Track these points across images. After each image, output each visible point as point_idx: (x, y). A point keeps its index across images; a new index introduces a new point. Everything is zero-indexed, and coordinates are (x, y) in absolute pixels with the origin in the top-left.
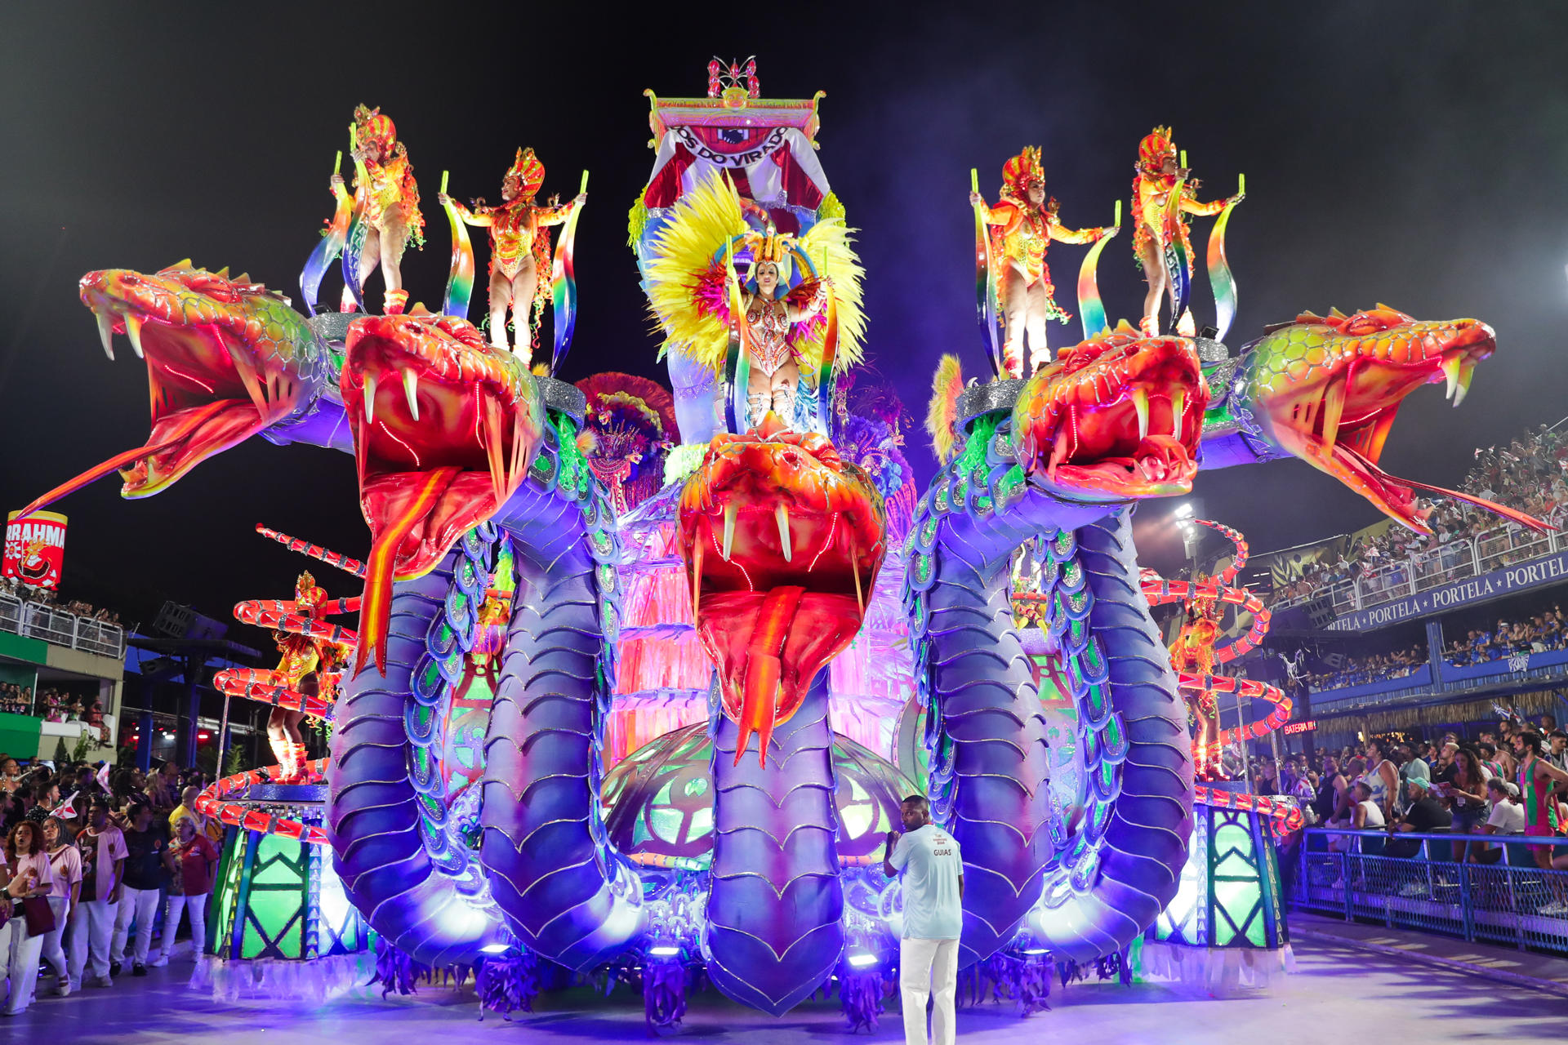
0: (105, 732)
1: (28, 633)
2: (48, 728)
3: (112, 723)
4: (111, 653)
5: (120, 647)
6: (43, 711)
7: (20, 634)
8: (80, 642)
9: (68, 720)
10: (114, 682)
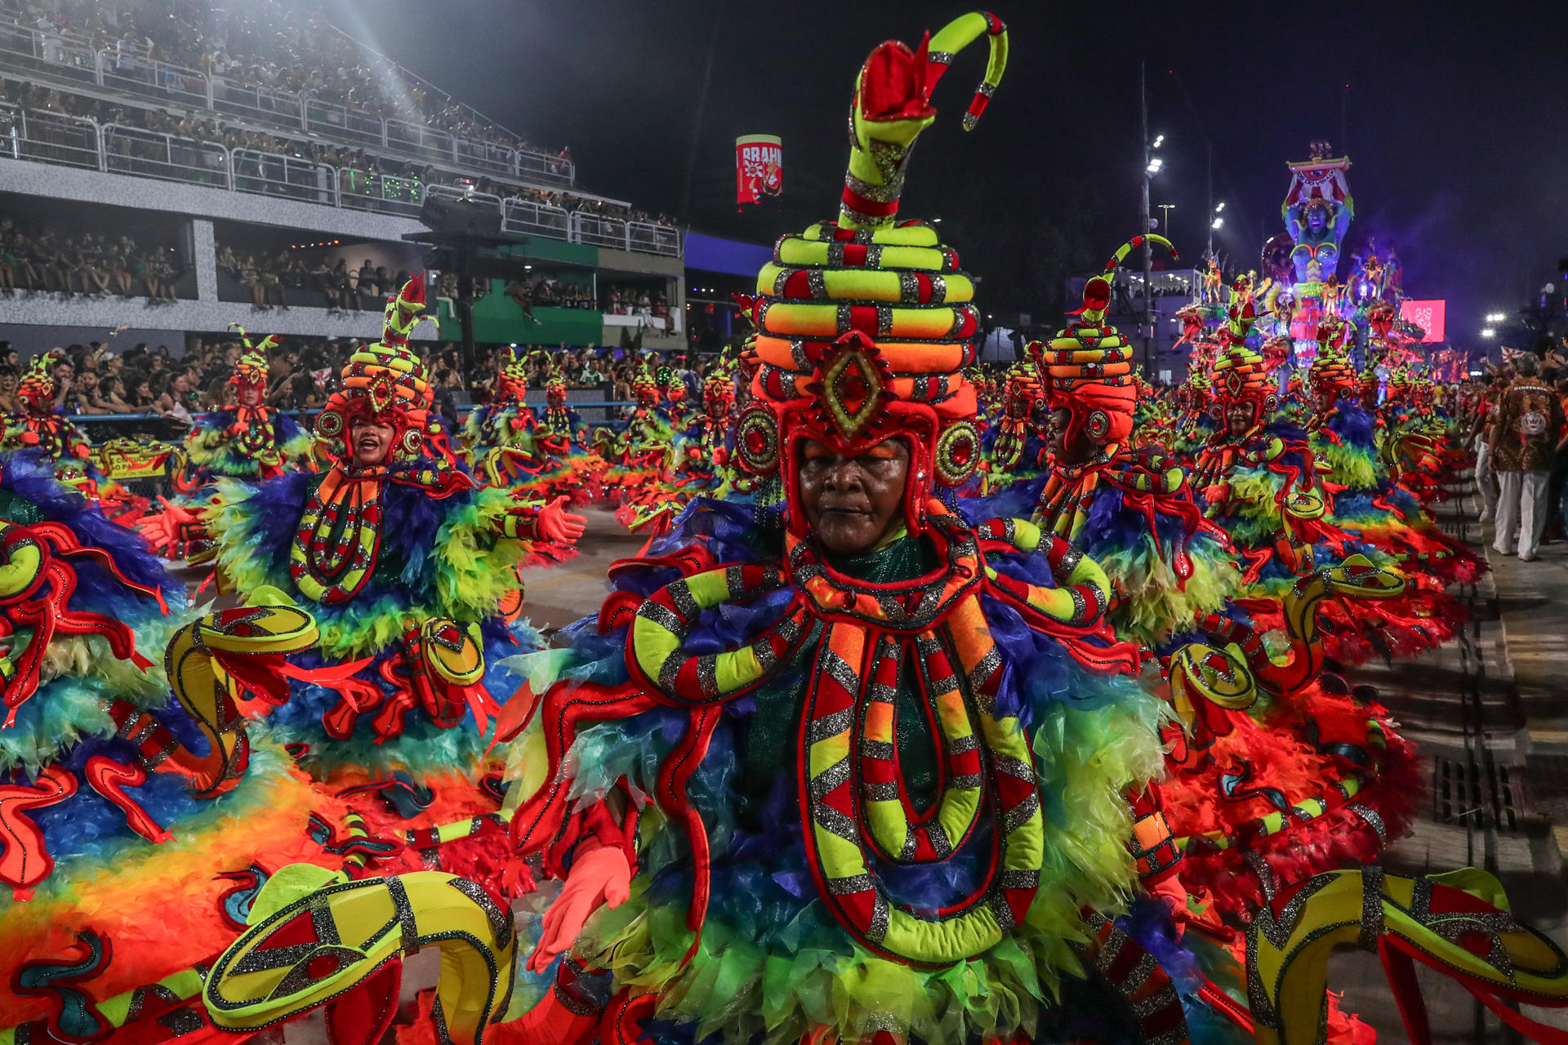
0: (670, 323)
1: (579, 240)
2: (609, 320)
3: (678, 315)
4: (668, 253)
5: (678, 247)
6: (605, 306)
7: (570, 240)
8: (633, 245)
9: (634, 313)
10: (675, 279)
